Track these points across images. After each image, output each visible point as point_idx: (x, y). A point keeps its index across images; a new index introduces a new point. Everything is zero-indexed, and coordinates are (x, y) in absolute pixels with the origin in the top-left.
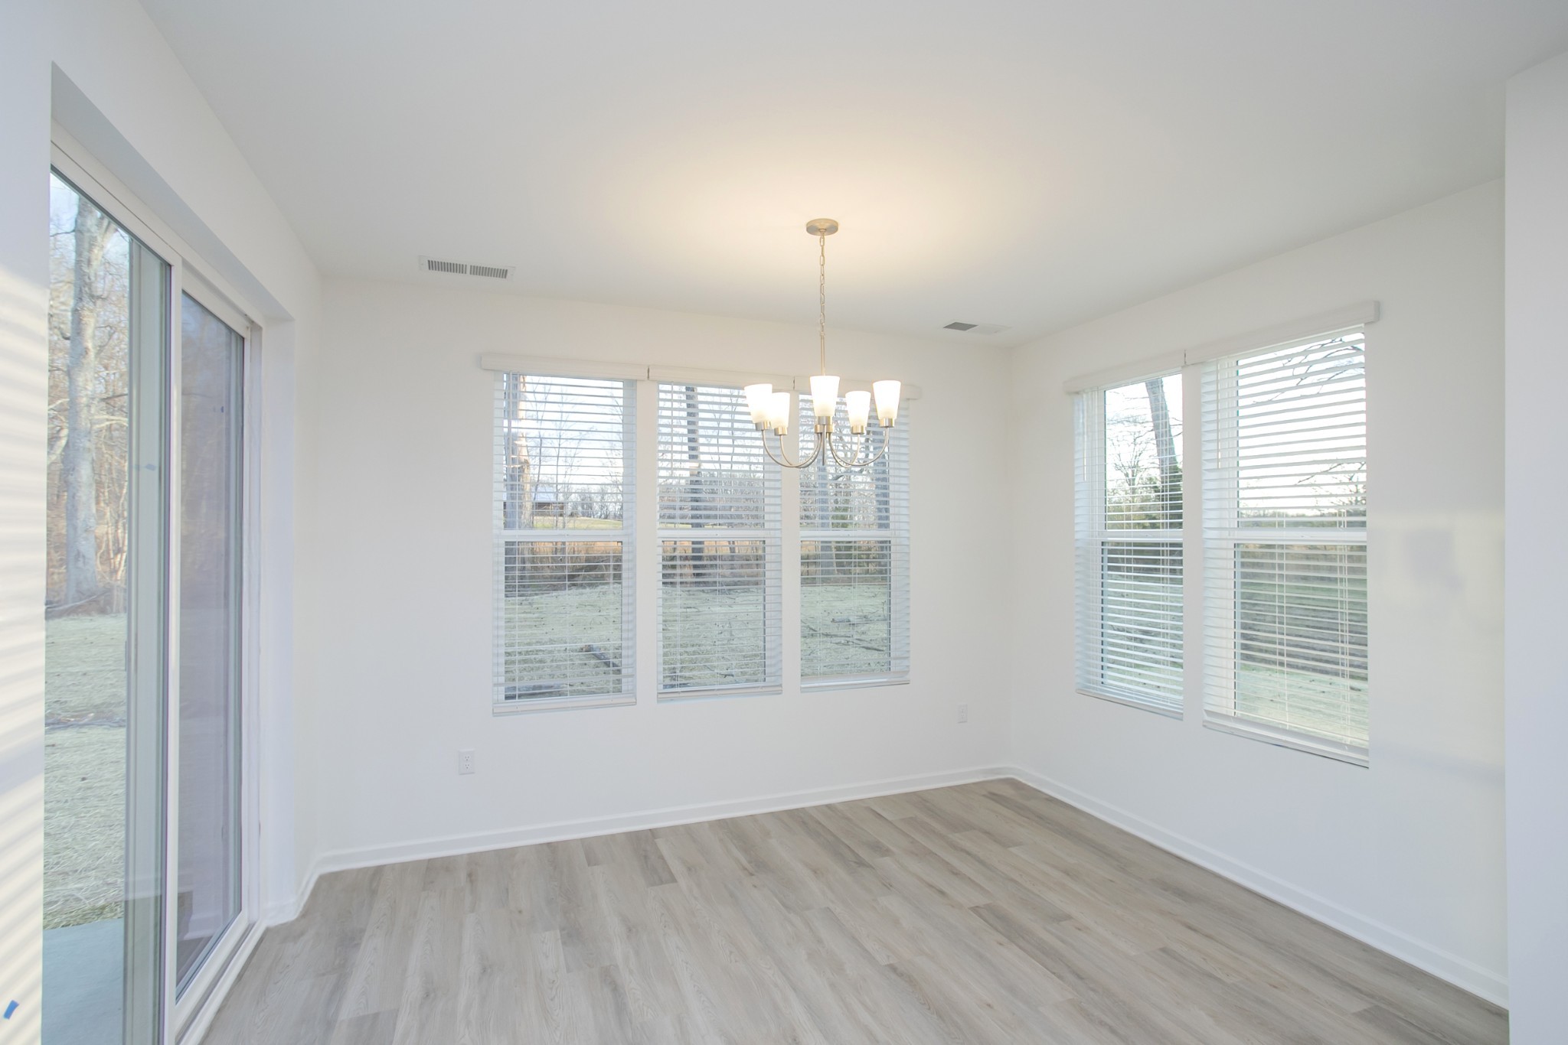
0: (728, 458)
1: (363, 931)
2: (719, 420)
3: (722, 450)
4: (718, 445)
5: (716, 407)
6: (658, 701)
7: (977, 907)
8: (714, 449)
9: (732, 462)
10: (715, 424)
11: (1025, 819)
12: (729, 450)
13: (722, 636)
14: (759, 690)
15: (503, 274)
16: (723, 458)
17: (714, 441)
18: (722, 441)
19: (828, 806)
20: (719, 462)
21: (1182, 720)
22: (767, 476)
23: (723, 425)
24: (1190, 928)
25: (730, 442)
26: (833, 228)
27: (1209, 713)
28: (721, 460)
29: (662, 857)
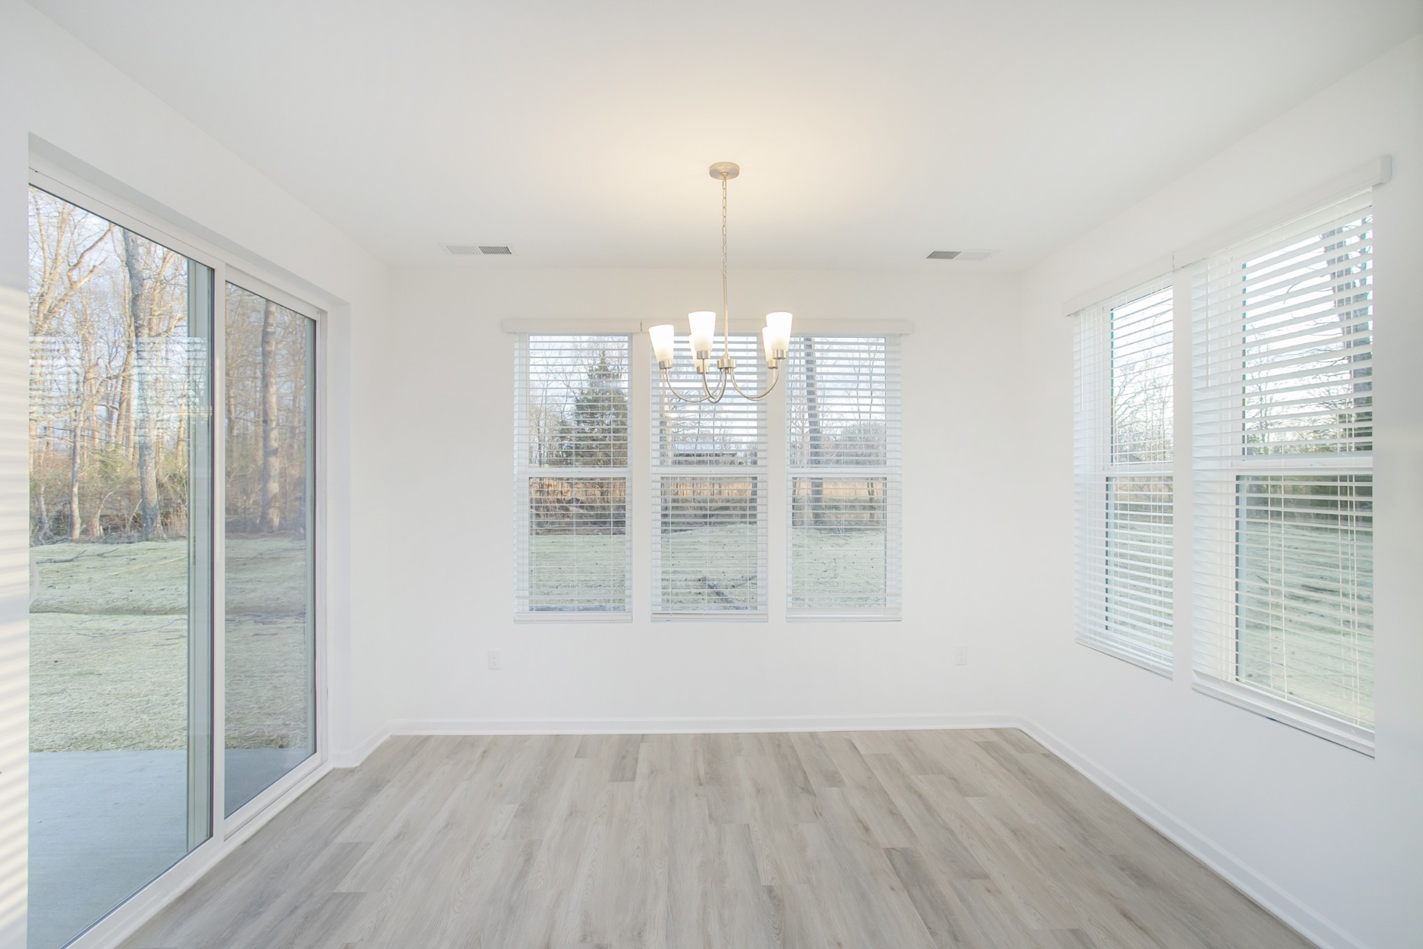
0: (867, 409)
1: (388, 781)
2: (859, 374)
3: (862, 401)
4: (858, 397)
5: (856, 363)
6: (652, 621)
7: (894, 849)
8: (855, 401)
9: (870, 412)
10: (854, 378)
11: (1005, 771)
12: (868, 401)
13: (826, 574)
14: (745, 617)
15: (506, 251)
16: (863, 408)
17: (854, 393)
18: (861, 393)
19: (812, 734)
20: (859, 412)
21: (1171, 679)
22: (889, 424)
23: (861, 378)
24: (1125, 915)
25: (868, 393)
26: (733, 172)
27: (1199, 674)
28: (861, 410)
29: (636, 760)
